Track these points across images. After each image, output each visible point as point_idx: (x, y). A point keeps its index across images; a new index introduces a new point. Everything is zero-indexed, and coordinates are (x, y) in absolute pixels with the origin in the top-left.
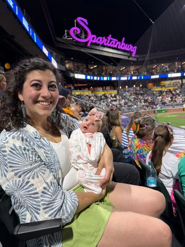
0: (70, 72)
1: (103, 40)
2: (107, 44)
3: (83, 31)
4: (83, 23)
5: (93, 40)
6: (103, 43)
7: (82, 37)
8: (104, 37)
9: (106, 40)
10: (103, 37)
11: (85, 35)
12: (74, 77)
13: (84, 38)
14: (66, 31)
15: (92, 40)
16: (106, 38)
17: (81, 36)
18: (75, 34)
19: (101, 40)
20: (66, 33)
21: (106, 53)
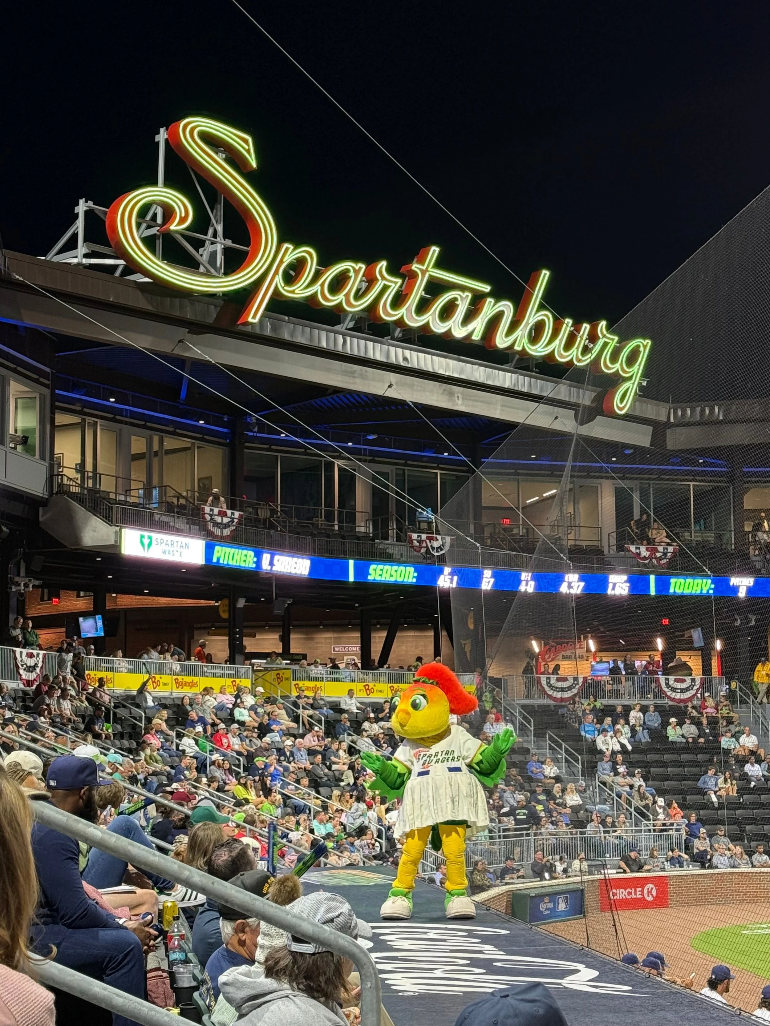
0: (80, 511)
1: (371, 280)
2: (402, 312)
3: (220, 208)
4: (219, 158)
5: (289, 279)
6: (373, 306)
7: (203, 255)
8: (383, 264)
9: (395, 284)
10: (371, 261)
11: (229, 243)
12: (117, 546)
13: (220, 258)
14: (82, 207)
15: (279, 280)
16: (393, 270)
17: (198, 244)
18: (154, 231)
19: (353, 284)
20: (80, 224)
21: (393, 377)
